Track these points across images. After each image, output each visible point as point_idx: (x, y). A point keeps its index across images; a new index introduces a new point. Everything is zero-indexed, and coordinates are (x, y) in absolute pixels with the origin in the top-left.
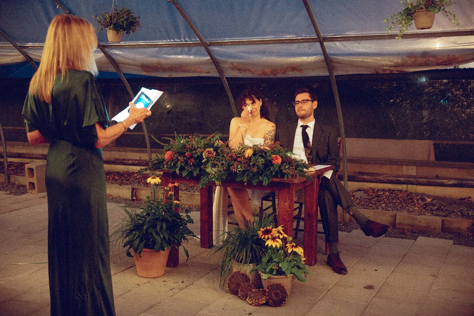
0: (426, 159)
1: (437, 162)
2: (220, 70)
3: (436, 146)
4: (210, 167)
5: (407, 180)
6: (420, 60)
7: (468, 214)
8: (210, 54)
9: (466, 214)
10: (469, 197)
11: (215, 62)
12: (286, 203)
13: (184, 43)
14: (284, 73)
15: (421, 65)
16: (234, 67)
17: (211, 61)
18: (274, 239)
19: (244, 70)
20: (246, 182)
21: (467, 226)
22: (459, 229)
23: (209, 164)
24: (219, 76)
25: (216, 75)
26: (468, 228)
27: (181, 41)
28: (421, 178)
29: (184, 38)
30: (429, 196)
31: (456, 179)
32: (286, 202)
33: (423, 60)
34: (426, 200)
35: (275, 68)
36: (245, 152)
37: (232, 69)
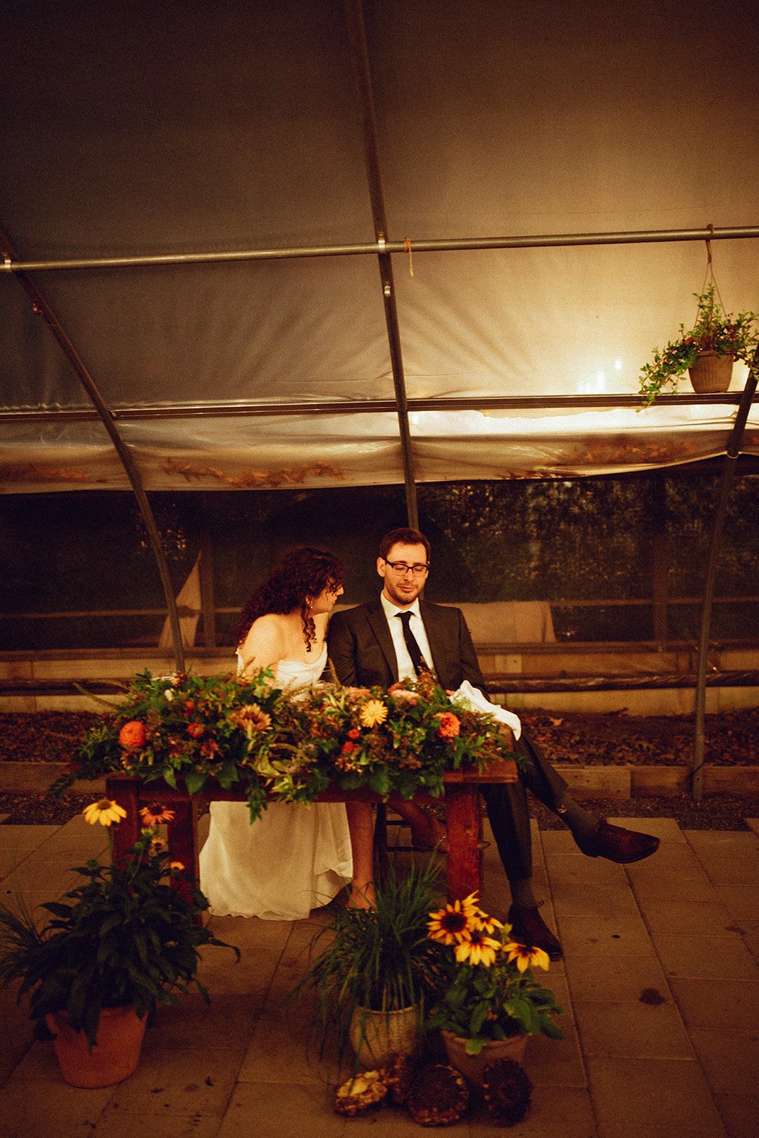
0: (539, 638)
1: (562, 644)
2: (134, 475)
3: (556, 612)
4: (266, 759)
5: (505, 685)
6: (610, 452)
7: (641, 746)
8: (115, 437)
9: (637, 746)
10: (626, 709)
11: (125, 457)
12: (468, 832)
13: (47, 412)
14: (300, 480)
15: (612, 463)
16: (172, 467)
17: (116, 455)
18: (477, 939)
19: (197, 475)
20: (388, 796)
21: (675, 781)
22: (662, 787)
23: (264, 752)
24: (132, 489)
25: (124, 485)
26: (678, 784)
27: (41, 409)
28: (532, 679)
29: (51, 402)
30: (557, 714)
31: (600, 675)
32: (469, 827)
33: (617, 453)
34: (552, 723)
35: (277, 469)
36: (363, 711)
37: (167, 471)
